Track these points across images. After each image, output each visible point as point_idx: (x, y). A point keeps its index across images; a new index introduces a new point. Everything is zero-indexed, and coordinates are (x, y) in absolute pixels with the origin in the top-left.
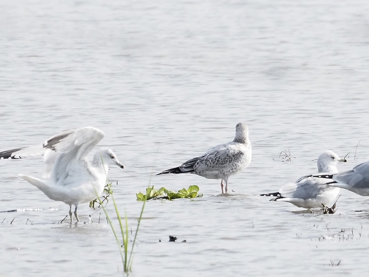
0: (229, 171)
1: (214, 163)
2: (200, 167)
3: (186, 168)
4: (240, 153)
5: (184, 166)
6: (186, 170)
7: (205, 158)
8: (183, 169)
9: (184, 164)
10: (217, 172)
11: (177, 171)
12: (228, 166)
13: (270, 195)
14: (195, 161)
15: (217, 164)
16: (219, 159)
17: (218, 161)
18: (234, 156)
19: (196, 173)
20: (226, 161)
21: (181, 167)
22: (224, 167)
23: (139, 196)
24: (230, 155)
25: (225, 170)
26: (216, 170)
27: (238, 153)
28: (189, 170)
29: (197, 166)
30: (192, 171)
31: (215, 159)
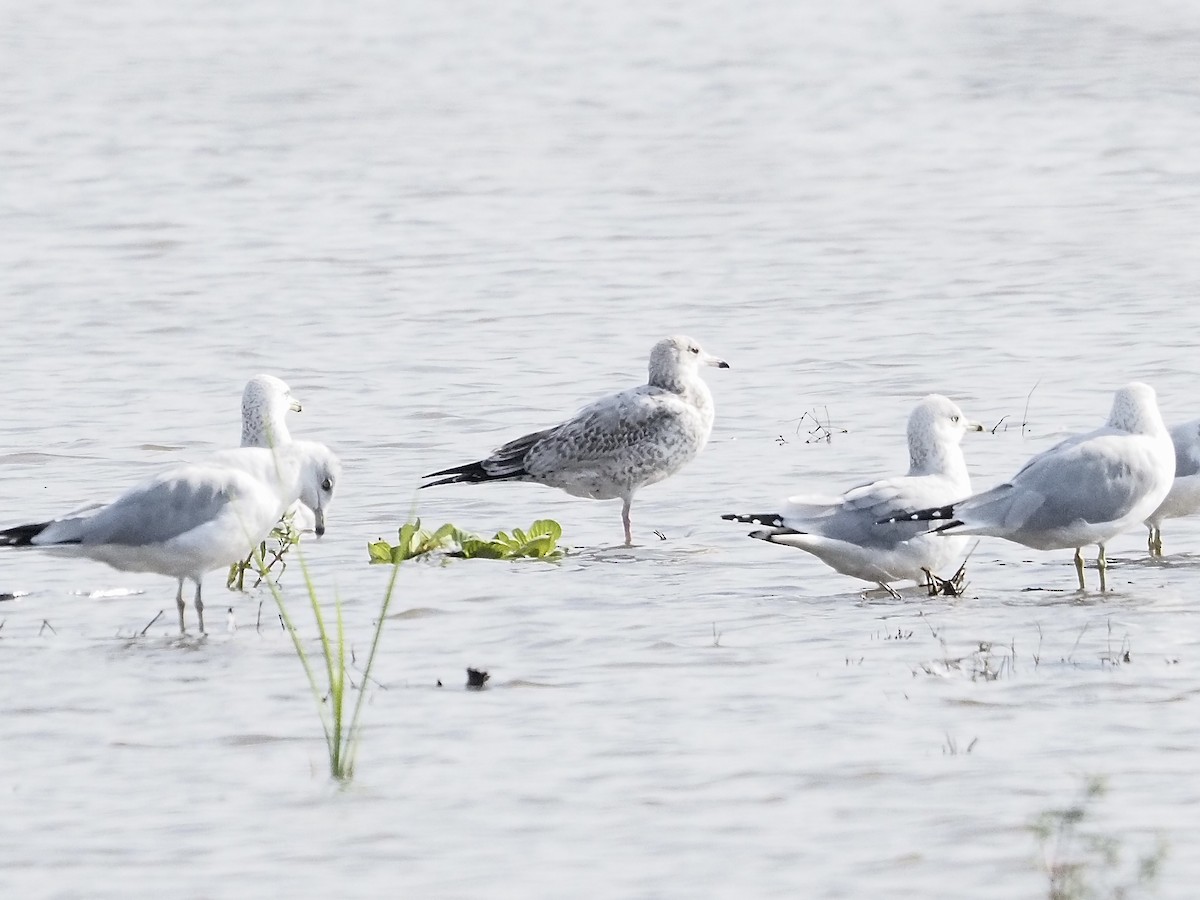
0: (630, 471)
1: (581, 447)
2: (542, 458)
3: (500, 464)
4: (664, 416)
5: (498, 458)
6: (503, 470)
7: (559, 433)
8: (495, 467)
9: (499, 453)
10: (593, 474)
11: (474, 473)
12: (625, 454)
14: (529, 442)
15: (591, 449)
16: (598, 433)
17: (594, 439)
18: (642, 424)
19: (534, 478)
20: (619, 440)
21: (488, 463)
22: (614, 458)
23: (378, 552)
24: (632, 423)
25: (617, 467)
26: (589, 467)
27: (656, 416)
28: (511, 471)
29: (534, 456)
30: (520, 475)
31: (586, 436)
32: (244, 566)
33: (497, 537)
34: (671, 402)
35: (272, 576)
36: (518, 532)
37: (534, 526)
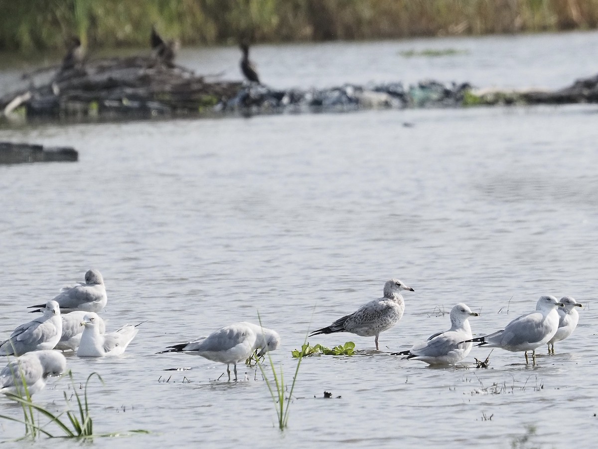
0: (379, 327)
1: (362, 320)
2: (349, 325)
3: (336, 327)
4: (389, 308)
5: (335, 325)
6: (336, 329)
7: (354, 315)
8: (334, 328)
9: (335, 323)
10: (366, 328)
11: (327, 331)
12: (377, 321)
13: (400, 354)
14: (344, 319)
15: (365, 320)
16: (367, 315)
17: (366, 317)
18: (382, 311)
19: (347, 331)
20: (375, 316)
21: (331, 327)
22: (373, 323)
23: (295, 354)
24: (379, 311)
25: (374, 326)
26: (365, 326)
27: (386, 308)
28: (339, 329)
29: (347, 324)
30: (342, 330)
31: (364, 316)
32: (251, 358)
33: (334, 349)
34: (391, 303)
35: (260, 362)
36: (340, 347)
37: (345, 344)
